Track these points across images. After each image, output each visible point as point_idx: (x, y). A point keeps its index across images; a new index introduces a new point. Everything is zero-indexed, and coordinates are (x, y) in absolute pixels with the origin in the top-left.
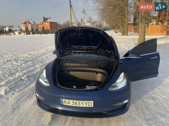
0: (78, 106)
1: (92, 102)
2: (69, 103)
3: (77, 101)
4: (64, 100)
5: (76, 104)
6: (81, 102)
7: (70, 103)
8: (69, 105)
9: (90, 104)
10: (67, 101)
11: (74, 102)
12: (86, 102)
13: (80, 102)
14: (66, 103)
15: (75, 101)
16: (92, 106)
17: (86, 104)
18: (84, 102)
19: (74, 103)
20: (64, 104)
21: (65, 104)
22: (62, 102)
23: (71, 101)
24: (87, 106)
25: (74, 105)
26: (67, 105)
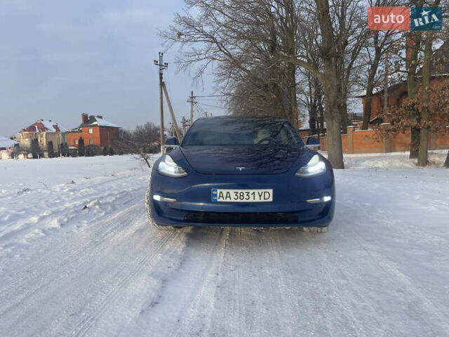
0: (245, 200)
1: (271, 191)
2: (228, 196)
3: (244, 191)
4: (219, 191)
5: (242, 197)
6: (251, 191)
7: (230, 197)
8: (228, 200)
9: (267, 195)
10: (224, 192)
11: (237, 193)
12: (260, 191)
13: (249, 193)
14: (223, 197)
15: (239, 191)
16: (271, 199)
17: (260, 196)
18: (256, 191)
19: (238, 195)
20: (218, 200)
21: (221, 200)
22: (216, 195)
23: (232, 192)
24: (262, 200)
25: (239, 200)
26: (225, 200)
